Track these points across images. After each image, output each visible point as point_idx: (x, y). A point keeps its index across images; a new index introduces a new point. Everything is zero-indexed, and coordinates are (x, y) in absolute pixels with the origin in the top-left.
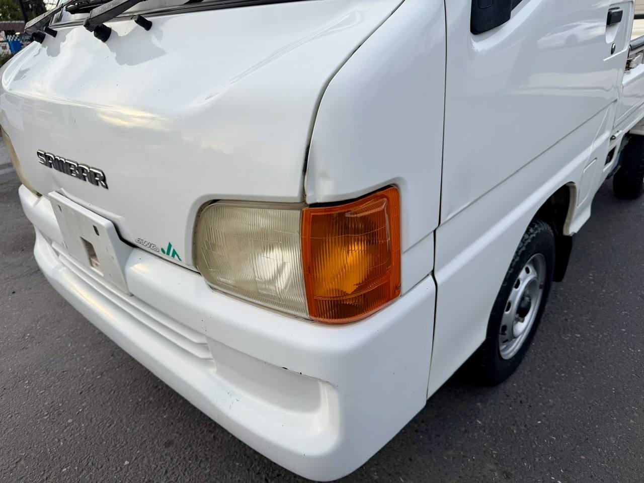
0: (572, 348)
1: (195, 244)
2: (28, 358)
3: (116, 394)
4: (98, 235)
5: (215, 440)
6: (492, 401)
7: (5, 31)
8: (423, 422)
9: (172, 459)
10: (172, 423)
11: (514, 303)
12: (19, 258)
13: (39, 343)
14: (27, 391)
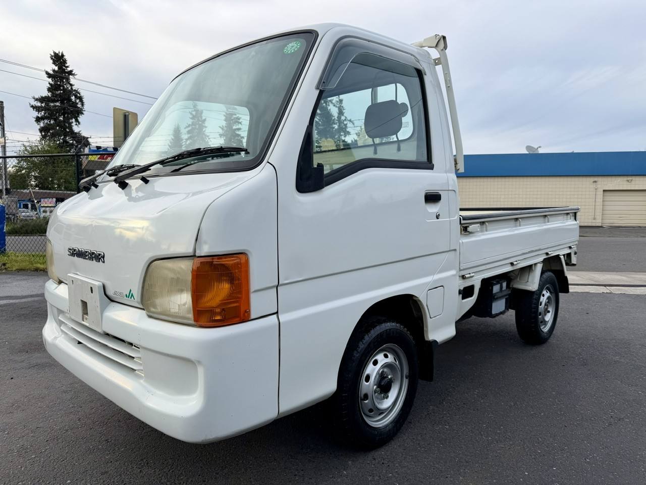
0: (439, 434)
1: (143, 288)
2: (12, 418)
3: (74, 443)
4: (92, 293)
5: (140, 473)
6: (361, 461)
7: (56, 198)
8: (302, 470)
9: (104, 481)
10: (111, 462)
11: (372, 376)
12: (23, 357)
13: (23, 410)
14: (5, 438)
